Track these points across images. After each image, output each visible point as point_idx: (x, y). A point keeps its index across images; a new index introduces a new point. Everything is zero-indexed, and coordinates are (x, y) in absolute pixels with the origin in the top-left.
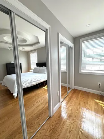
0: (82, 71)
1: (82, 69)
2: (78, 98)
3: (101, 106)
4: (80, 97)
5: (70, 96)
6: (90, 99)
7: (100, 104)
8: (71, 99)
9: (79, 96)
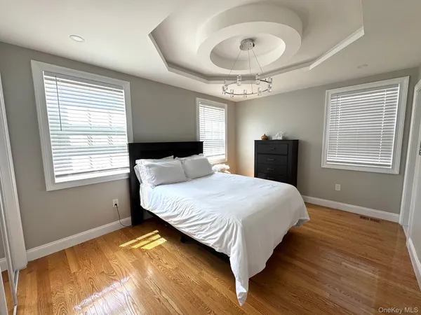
0: (57, 180)
1: (56, 174)
2: (76, 279)
3: (139, 248)
4: (80, 268)
5: (34, 302)
6: (109, 254)
7: (136, 246)
8: (49, 305)
9: (74, 269)
